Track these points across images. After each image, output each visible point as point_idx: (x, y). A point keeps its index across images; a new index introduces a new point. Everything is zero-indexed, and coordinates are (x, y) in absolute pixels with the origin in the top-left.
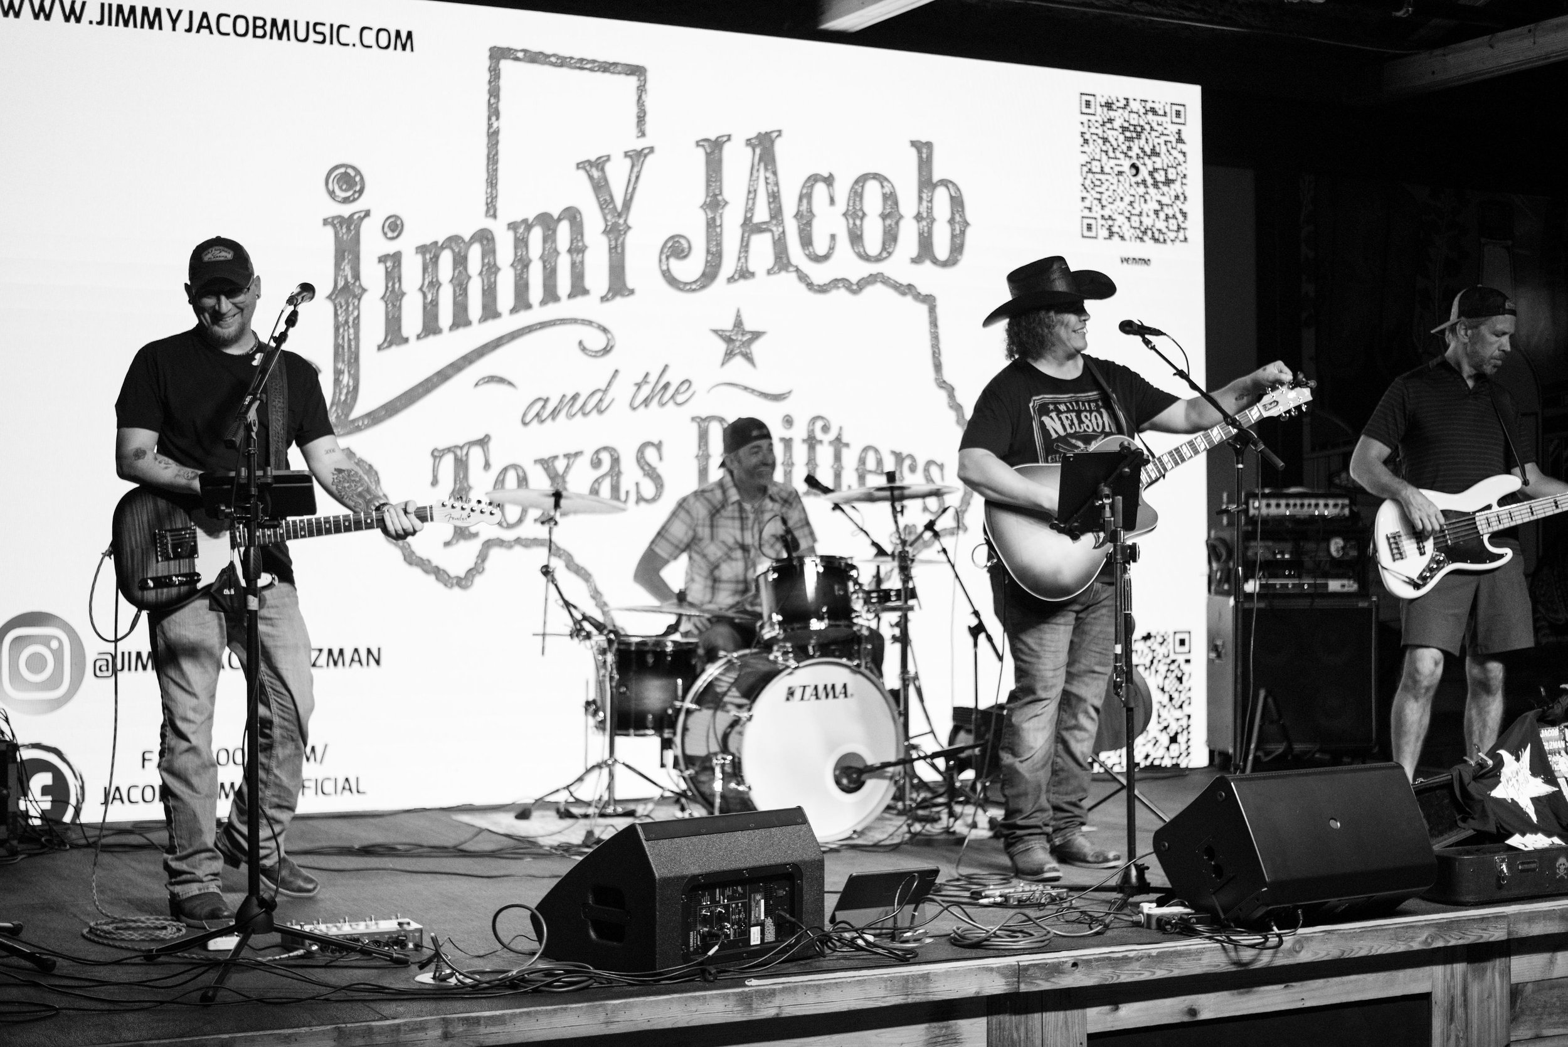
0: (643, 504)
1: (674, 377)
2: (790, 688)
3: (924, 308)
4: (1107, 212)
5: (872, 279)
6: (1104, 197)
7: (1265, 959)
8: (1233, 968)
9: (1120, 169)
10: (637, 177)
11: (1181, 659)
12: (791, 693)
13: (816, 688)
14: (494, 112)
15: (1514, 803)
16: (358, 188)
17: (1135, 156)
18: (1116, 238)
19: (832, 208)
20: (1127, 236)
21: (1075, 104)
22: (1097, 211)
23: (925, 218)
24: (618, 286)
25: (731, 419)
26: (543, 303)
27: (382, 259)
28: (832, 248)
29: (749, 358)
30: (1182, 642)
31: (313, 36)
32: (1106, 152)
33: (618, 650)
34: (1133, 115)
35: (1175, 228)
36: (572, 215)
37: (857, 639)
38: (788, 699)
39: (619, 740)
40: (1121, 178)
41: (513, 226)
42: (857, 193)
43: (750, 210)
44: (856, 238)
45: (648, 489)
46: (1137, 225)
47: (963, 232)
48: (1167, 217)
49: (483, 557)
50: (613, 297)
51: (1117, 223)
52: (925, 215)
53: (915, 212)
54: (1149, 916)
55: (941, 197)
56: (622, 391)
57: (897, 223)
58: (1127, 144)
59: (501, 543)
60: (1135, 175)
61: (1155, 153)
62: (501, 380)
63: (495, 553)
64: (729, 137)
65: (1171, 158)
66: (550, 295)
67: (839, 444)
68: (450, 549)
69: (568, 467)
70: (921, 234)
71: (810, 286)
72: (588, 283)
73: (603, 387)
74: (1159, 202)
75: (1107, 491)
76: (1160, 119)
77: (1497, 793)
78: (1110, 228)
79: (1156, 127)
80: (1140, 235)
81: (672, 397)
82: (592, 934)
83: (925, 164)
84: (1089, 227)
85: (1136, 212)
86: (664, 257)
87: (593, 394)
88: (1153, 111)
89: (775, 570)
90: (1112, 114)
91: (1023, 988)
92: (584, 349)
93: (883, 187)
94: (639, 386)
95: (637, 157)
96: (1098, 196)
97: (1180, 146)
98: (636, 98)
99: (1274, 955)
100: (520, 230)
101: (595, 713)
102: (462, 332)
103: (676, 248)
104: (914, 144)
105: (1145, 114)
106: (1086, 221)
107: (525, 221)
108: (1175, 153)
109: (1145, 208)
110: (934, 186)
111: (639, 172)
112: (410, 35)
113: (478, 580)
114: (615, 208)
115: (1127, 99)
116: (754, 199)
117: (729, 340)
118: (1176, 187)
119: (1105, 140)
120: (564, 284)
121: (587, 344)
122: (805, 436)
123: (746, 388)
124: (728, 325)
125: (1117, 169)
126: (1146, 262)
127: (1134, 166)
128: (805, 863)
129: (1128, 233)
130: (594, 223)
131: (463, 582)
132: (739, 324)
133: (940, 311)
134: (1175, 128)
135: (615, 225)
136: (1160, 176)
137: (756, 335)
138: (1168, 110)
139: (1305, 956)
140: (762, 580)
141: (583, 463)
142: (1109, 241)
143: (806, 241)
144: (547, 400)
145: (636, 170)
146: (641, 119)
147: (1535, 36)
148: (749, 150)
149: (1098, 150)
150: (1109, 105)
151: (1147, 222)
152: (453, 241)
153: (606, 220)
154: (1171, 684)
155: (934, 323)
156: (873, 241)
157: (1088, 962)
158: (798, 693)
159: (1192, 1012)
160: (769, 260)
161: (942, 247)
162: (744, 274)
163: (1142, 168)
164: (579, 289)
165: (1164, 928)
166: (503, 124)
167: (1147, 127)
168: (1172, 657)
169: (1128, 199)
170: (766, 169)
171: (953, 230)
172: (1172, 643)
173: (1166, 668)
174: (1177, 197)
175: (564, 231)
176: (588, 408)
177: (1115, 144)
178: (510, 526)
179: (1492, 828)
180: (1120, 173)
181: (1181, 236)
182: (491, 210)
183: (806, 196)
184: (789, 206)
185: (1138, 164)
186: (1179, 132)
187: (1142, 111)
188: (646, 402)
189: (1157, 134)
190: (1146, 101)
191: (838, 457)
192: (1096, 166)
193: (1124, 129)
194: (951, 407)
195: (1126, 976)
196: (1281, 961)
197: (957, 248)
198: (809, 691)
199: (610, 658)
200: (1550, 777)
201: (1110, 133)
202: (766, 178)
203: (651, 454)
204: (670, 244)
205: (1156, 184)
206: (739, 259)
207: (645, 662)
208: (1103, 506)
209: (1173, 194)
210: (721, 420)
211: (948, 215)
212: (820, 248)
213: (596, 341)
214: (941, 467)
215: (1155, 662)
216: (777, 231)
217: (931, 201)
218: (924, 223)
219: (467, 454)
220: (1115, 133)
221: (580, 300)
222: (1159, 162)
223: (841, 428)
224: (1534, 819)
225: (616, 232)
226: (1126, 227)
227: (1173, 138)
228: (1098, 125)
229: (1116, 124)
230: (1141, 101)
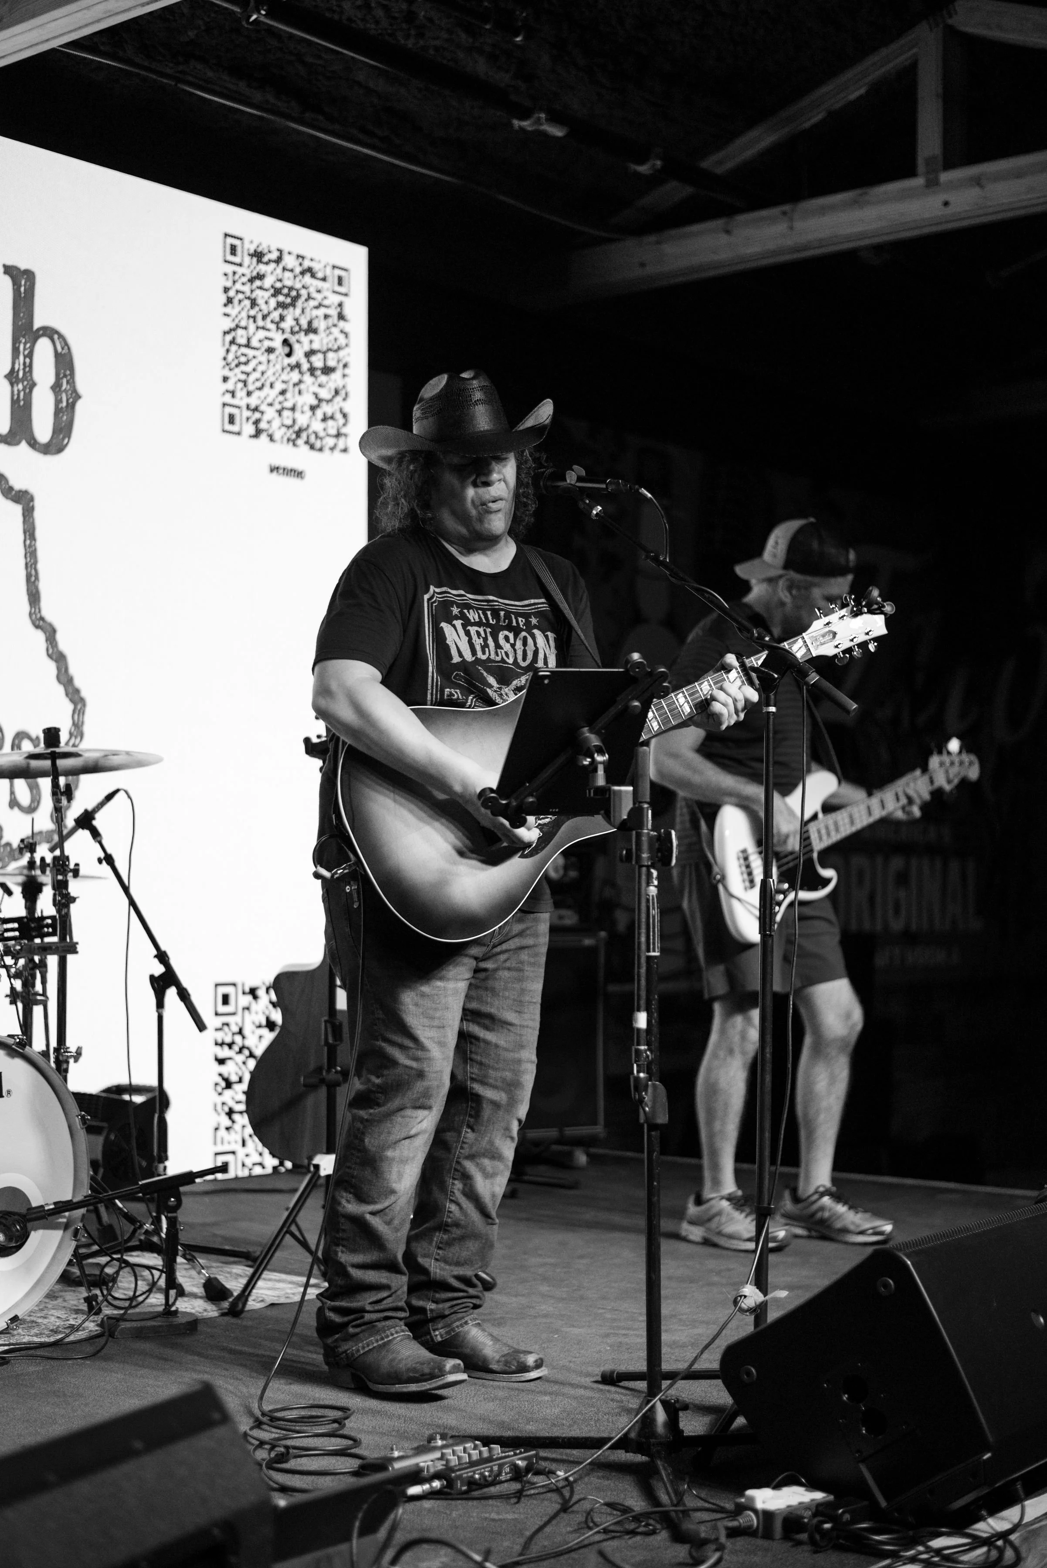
3: (18, 509)
4: (253, 401)
6: (251, 379)
9: (271, 344)
17: (289, 330)
18: (264, 437)
20: (277, 436)
21: (217, 248)
22: (241, 399)
23: (21, 379)
32: (254, 318)
34: (288, 274)
35: (334, 432)
40: (272, 357)
46: (290, 422)
47: (71, 406)
48: (325, 419)
51: (266, 418)
52: (21, 374)
53: (7, 369)
55: (44, 350)
58: (280, 310)
60: (289, 355)
61: (311, 329)
65: (331, 338)
70: (14, 402)
74: (316, 395)
76: (320, 284)
78: (257, 422)
79: (314, 295)
80: (293, 437)
83: (23, 301)
84: (232, 419)
85: (289, 404)
88: (312, 271)
90: (262, 268)
96: (243, 377)
97: (342, 324)
104: (9, 270)
105: (303, 273)
106: (228, 410)
108: (335, 331)
109: (300, 400)
110: (36, 335)
115: (280, 251)
118: (335, 379)
119: (254, 303)
125: (267, 344)
126: (299, 474)
127: (287, 342)
129: (279, 432)
133: (38, 515)
134: (335, 299)
136: (318, 361)
138: (329, 273)
142: (254, 440)
147: (791, 220)
149: (244, 314)
150: (258, 256)
151: (302, 420)
155: (30, 532)
161: (43, 424)
163: (296, 347)
167: (304, 292)
169: (279, 387)
171: (58, 401)
174: (337, 392)
177: (264, 307)
180: (270, 350)
181: (341, 443)
185: (293, 339)
186: (340, 305)
187: (298, 270)
189: (315, 303)
190: (303, 258)
192: (240, 336)
193: (277, 292)
194: (50, 656)
197: (62, 428)
201: (259, 293)
205: (312, 370)
209: (333, 386)
211: (52, 380)
217: (30, 355)
218: (20, 386)
220: (267, 294)
222: (318, 341)
226: (276, 423)
227: (333, 312)
228: (245, 279)
229: (268, 282)
230: (298, 256)
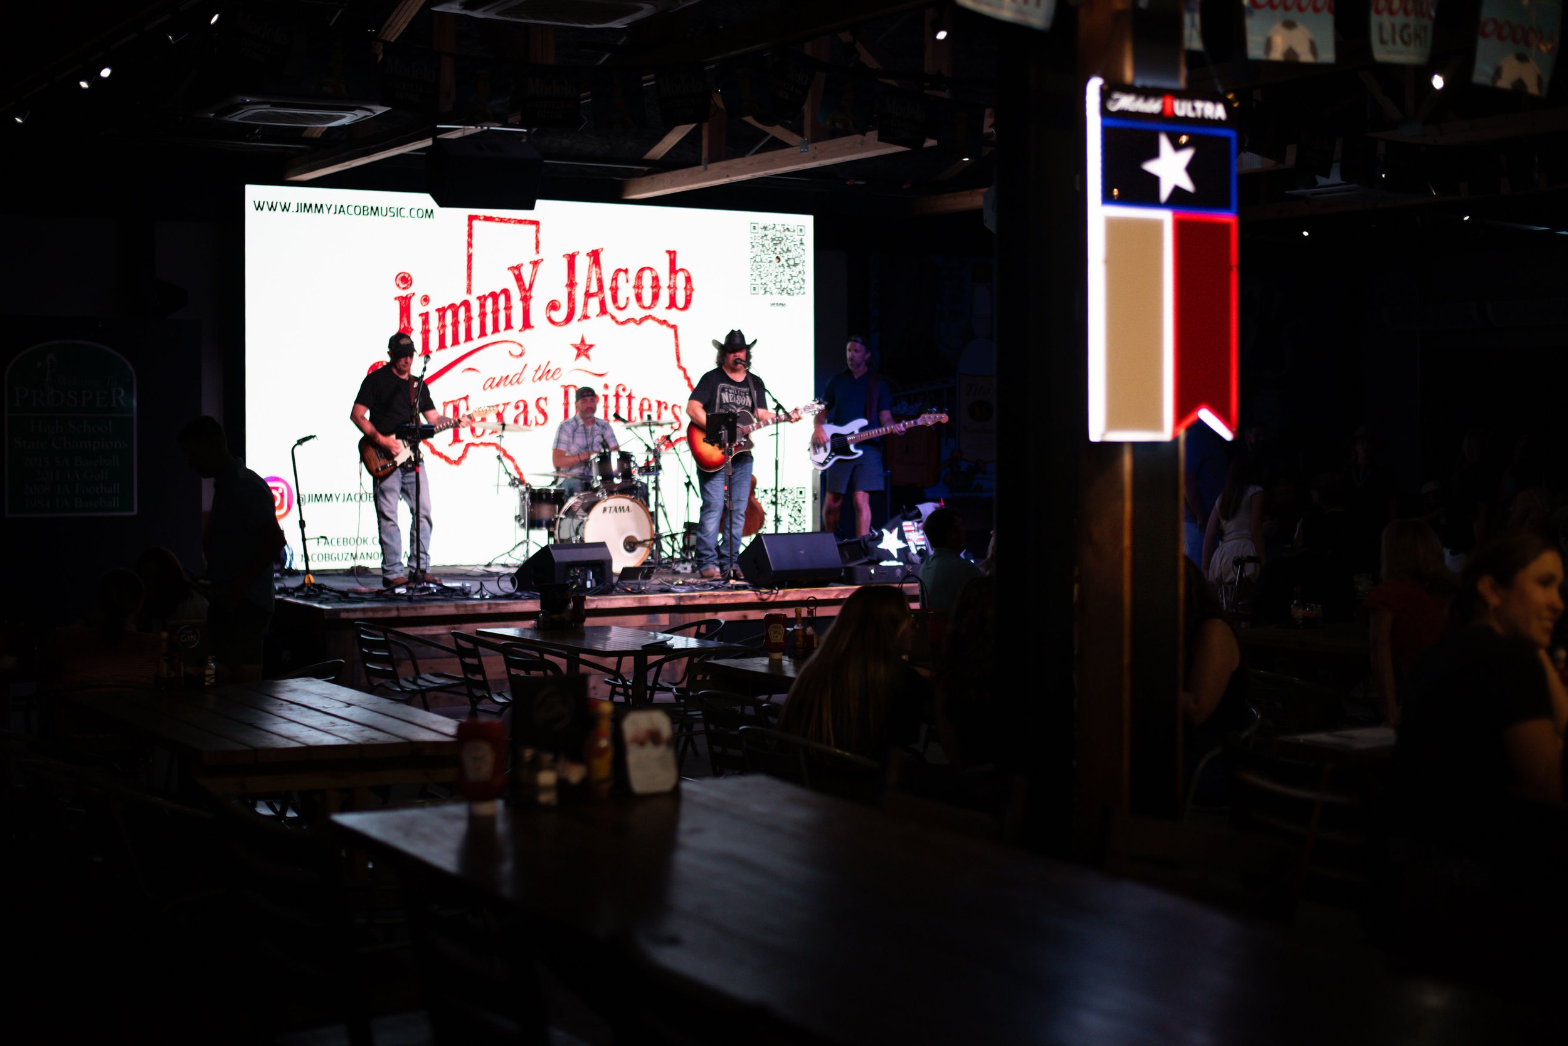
0: (538, 426)
1: (552, 367)
2: (605, 508)
3: (672, 331)
4: (763, 281)
5: (647, 318)
6: (762, 274)
7: (772, 598)
8: (759, 601)
9: (771, 259)
10: (535, 274)
11: (800, 501)
12: (605, 510)
13: (616, 508)
14: (470, 245)
15: (888, 551)
16: (409, 283)
17: (778, 253)
18: (768, 293)
19: (627, 284)
20: (773, 293)
21: (749, 228)
22: (759, 281)
23: (673, 288)
24: (527, 325)
25: (579, 387)
26: (493, 332)
27: (421, 315)
28: (627, 304)
29: (587, 357)
30: (801, 492)
31: (389, 214)
32: (764, 251)
33: (530, 492)
34: (777, 232)
35: (799, 288)
36: (505, 292)
37: (635, 487)
38: (604, 512)
39: (531, 532)
40: (771, 264)
41: (479, 298)
42: (639, 277)
43: (588, 287)
44: (639, 298)
45: (541, 419)
46: (779, 287)
47: (690, 295)
48: (795, 282)
49: (466, 451)
50: (525, 329)
51: (768, 287)
52: (672, 286)
53: (668, 285)
54: (732, 585)
55: (680, 278)
56: (529, 374)
57: (659, 291)
58: (774, 247)
59: (473, 444)
60: (779, 262)
61: (788, 251)
62: (473, 369)
63: (471, 449)
64: (578, 253)
65: (797, 253)
66: (496, 329)
67: (630, 397)
68: (451, 447)
69: (504, 410)
70: (670, 295)
71: (617, 322)
72: (513, 324)
73: (520, 372)
74: (791, 275)
75: (724, 428)
76: (792, 234)
77: (881, 546)
78: (765, 289)
79: (789, 238)
80: (781, 292)
81: (552, 376)
82: (533, 583)
83: (673, 262)
84: (755, 289)
85: (779, 280)
86: (548, 311)
87: (516, 375)
88: (788, 229)
89: (598, 457)
90: (767, 232)
91: (682, 603)
92: (511, 355)
93: (652, 273)
94: (536, 371)
95: (535, 264)
96: (759, 273)
97: (802, 247)
98: (535, 236)
99: (776, 597)
100: (482, 299)
101: (520, 520)
102: (456, 347)
103: (553, 306)
104: (667, 252)
105: (784, 231)
106: (753, 286)
107: (484, 296)
108: (799, 250)
109: (783, 278)
110: (677, 272)
111: (536, 271)
112: (432, 211)
113: (464, 461)
114: (525, 288)
115: (774, 224)
116: (590, 281)
117: (578, 349)
118: (799, 267)
119: (763, 245)
120: (502, 323)
121: (512, 352)
122: (614, 393)
123: (586, 371)
124: (578, 342)
125: (769, 260)
126: (783, 305)
127: (778, 258)
128: (606, 560)
129: (774, 291)
130: (516, 295)
131: (457, 462)
132: (583, 341)
133: (679, 333)
135: (526, 296)
136: (791, 262)
137: (591, 346)
138: (795, 229)
139: (788, 598)
140: (593, 461)
141: (511, 407)
142: (764, 295)
143: (615, 300)
144: (494, 379)
145: (535, 270)
146: (537, 247)
148: (588, 258)
149: (759, 251)
150: (765, 228)
151: (784, 285)
152: (452, 306)
153: (521, 294)
154: (795, 513)
155: (676, 340)
156: (647, 299)
157: (705, 596)
158: (608, 510)
159: (745, 616)
160: (598, 309)
161: (680, 301)
162: (585, 317)
163: (781, 258)
164: (509, 326)
165: (737, 588)
166: (473, 251)
167: (785, 238)
168: (796, 500)
169: (774, 274)
170: (596, 267)
171: (686, 293)
172: (796, 493)
173: (793, 505)
174: (800, 272)
175: (502, 299)
176: (513, 382)
177: (767, 246)
178: (478, 437)
179: (875, 558)
180: (771, 261)
181: (802, 291)
182: (469, 291)
183: (615, 279)
184: (607, 284)
185: (780, 256)
186: (801, 240)
187: (783, 230)
188: (540, 378)
189: (790, 241)
190: (784, 225)
191: (630, 403)
192: (758, 259)
193: (773, 239)
194: (685, 378)
195: (719, 601)
196: (778, 599)
197: (688, 301)
198: (613, 509)
199: (527, 496)
200: (905, 541)
201: (765, 241)
202: (596, 272)
203: (542, 403)
204: (550, 305)
205: (789, 266)
206: (583, 310)
207: (542, 498)
208: (722, 434)
209: (798, 271)
210: (575, 387)
211: (684, 286)
212: (621, 303)
213: (517, 350)
214: (680, 407)
215: (787, 502)
216: (601, 296)
217: (675, 280)
218: (672, 290)
219: (458, 404)
220: (768, 242)
221: (509, 331)
222: (790, 255)
223: (631, 390)
224: (896, 556)
225: (526, 299)
226: (774, 287)
227: (798, 243)
228: (759, 238)
229: (769, 237)
230: (783, 225)
